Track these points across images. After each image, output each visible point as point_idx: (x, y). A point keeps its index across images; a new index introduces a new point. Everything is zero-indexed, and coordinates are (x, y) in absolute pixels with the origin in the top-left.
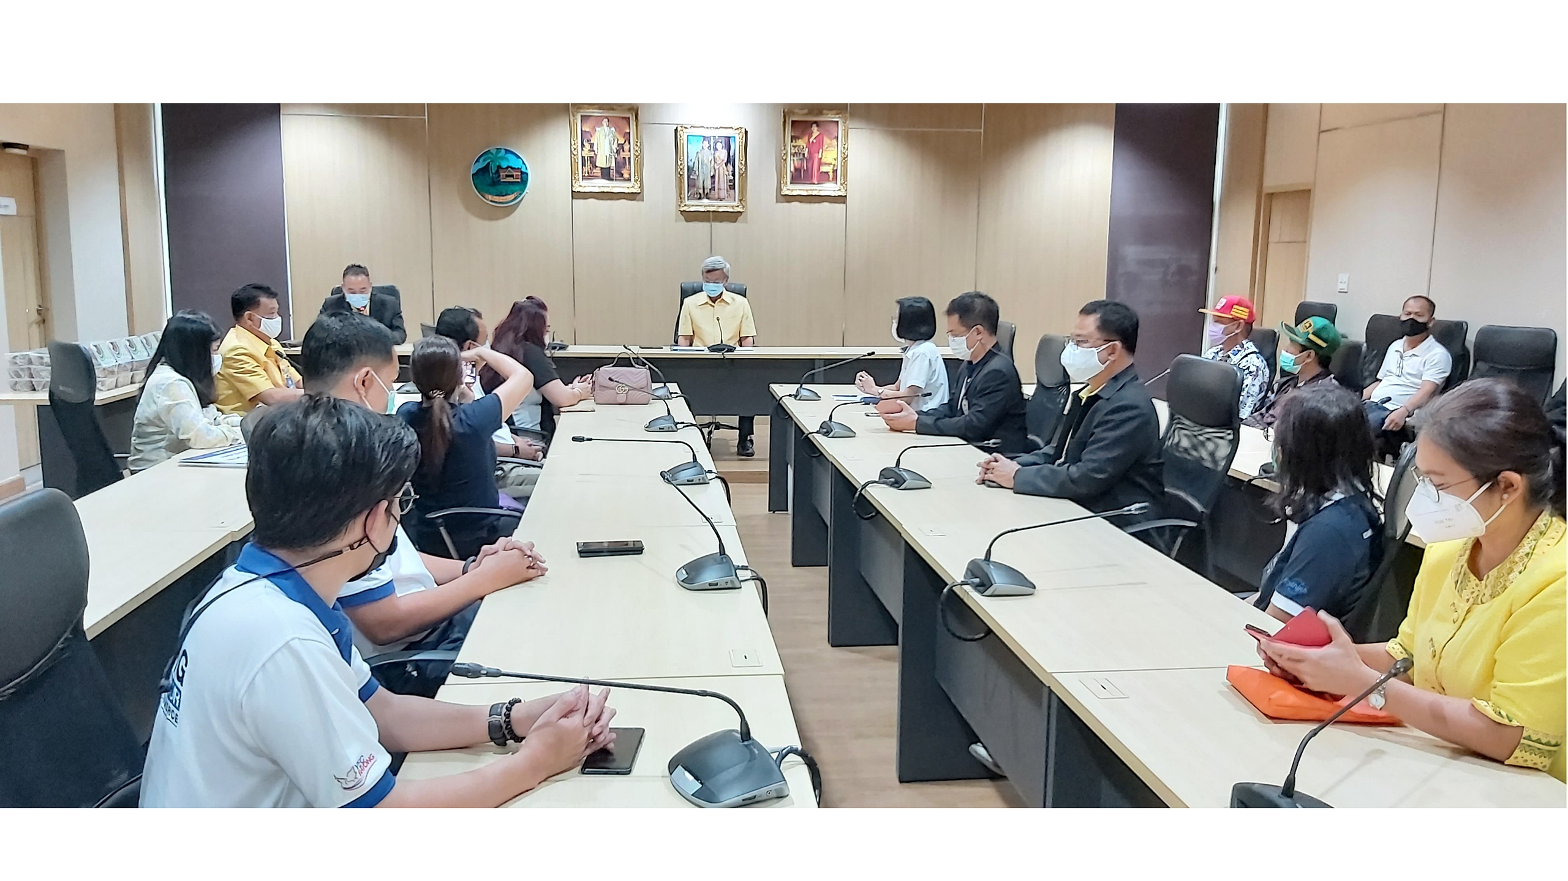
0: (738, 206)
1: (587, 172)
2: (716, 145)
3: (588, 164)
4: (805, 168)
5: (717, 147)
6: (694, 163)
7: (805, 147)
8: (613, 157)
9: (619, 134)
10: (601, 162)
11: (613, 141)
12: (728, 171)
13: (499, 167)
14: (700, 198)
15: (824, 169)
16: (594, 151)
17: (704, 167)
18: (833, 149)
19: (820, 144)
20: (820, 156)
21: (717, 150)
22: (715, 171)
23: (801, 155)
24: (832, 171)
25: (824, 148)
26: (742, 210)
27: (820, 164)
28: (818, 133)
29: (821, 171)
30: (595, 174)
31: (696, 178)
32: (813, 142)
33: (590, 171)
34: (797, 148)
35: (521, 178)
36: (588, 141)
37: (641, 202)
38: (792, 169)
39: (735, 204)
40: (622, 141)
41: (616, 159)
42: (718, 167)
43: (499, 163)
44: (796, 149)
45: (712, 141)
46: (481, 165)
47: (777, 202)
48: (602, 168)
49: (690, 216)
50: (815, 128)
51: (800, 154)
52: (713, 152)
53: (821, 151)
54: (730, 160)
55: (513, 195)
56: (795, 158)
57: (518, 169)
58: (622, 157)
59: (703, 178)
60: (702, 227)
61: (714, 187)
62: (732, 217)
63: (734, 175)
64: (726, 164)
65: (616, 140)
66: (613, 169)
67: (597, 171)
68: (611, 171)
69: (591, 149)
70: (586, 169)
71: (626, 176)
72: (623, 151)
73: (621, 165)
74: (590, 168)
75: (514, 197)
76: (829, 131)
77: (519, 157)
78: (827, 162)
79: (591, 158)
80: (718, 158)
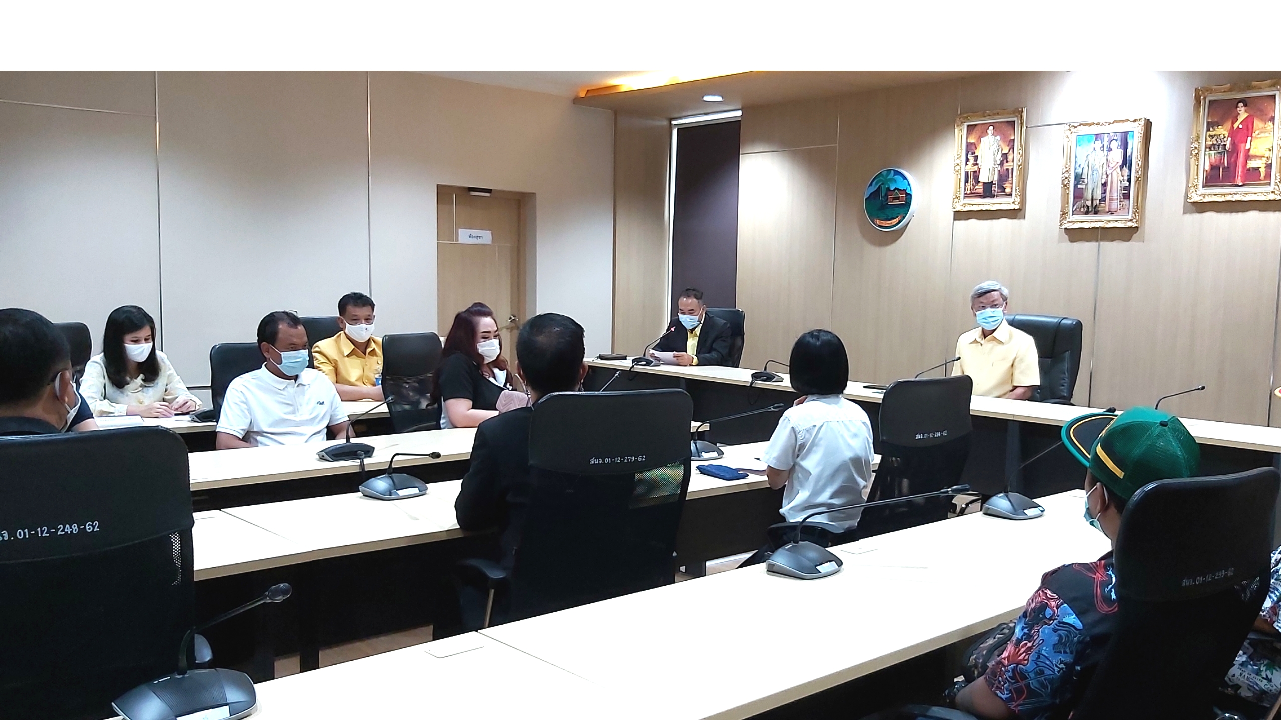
0: (1131, 220)
1: (969, 189)
2: (1110, 144)
3: (971, 179)
4: (1226, 164)
5: (1111, 147)
6: (1083, 169)
7: (1226, 135)
8: (996, 169)
9: (1004, 141)
10: (984, 178)
11: (997, 151)
12: (1123, 176)
13: (888, 189)
14: (1087, 213)
15: (1252, 164)
16: (977, 164)
17: (1095, 172)
18: (1267, 134)
19: (1248, 130)
20: (1248, 147)
21: (1111, 150)
22: (1107, 177)
23: (1221, 147)
24: (1265, 165)
25: (1254, 135)
26: (1135, 225)
27: (1248, 157)
28: (1246, 115)
29: (1248, 167)
30: (976, 191)
31: (1084, 186)
32: (1238, 127)
33: (972, 188)
34: (1216, 137)
35: (906, 199)
36: (972, 154)
37: (1022, 221)
38: (1207, 167)
39: (1130, 217)
40: (1006, 151)
41: (999, 171)
42: (1111, 171)
43: (889, 185)
44: (1214, 139)
45: (1106, 139)
46: (873, 189)
47: (1185, 213)
48: (984, 183)
49: (1075, 235)
50: (1241, 109)
51: (1219, 146)
52: (1106, 153)
53: (1249, 138)
54: (1126, 162)
55: (897, 219)
56: (1212, 152)
57: (904, 190)
58: (1005, 168)
59: (1093, 189)
60: (1087, 248)
61: (1105, 197)
62: (1127, 234)
63: (1129, 180)
64: (1122, 167)
65: (1000, 149)
66: (995, 184)
67: (980, 188)
68: (993, 186)
69: (975, 162)
70: (969, 186)
71: (1008, 190)
72: (1007, 162)
73: (1004, 177)
74: (973, 185)
75: (897, 221)
76: (1262, 111)
77: (905, 178)
78: (1258, 154)
79: (975, 174)
80: (1112, 161)
